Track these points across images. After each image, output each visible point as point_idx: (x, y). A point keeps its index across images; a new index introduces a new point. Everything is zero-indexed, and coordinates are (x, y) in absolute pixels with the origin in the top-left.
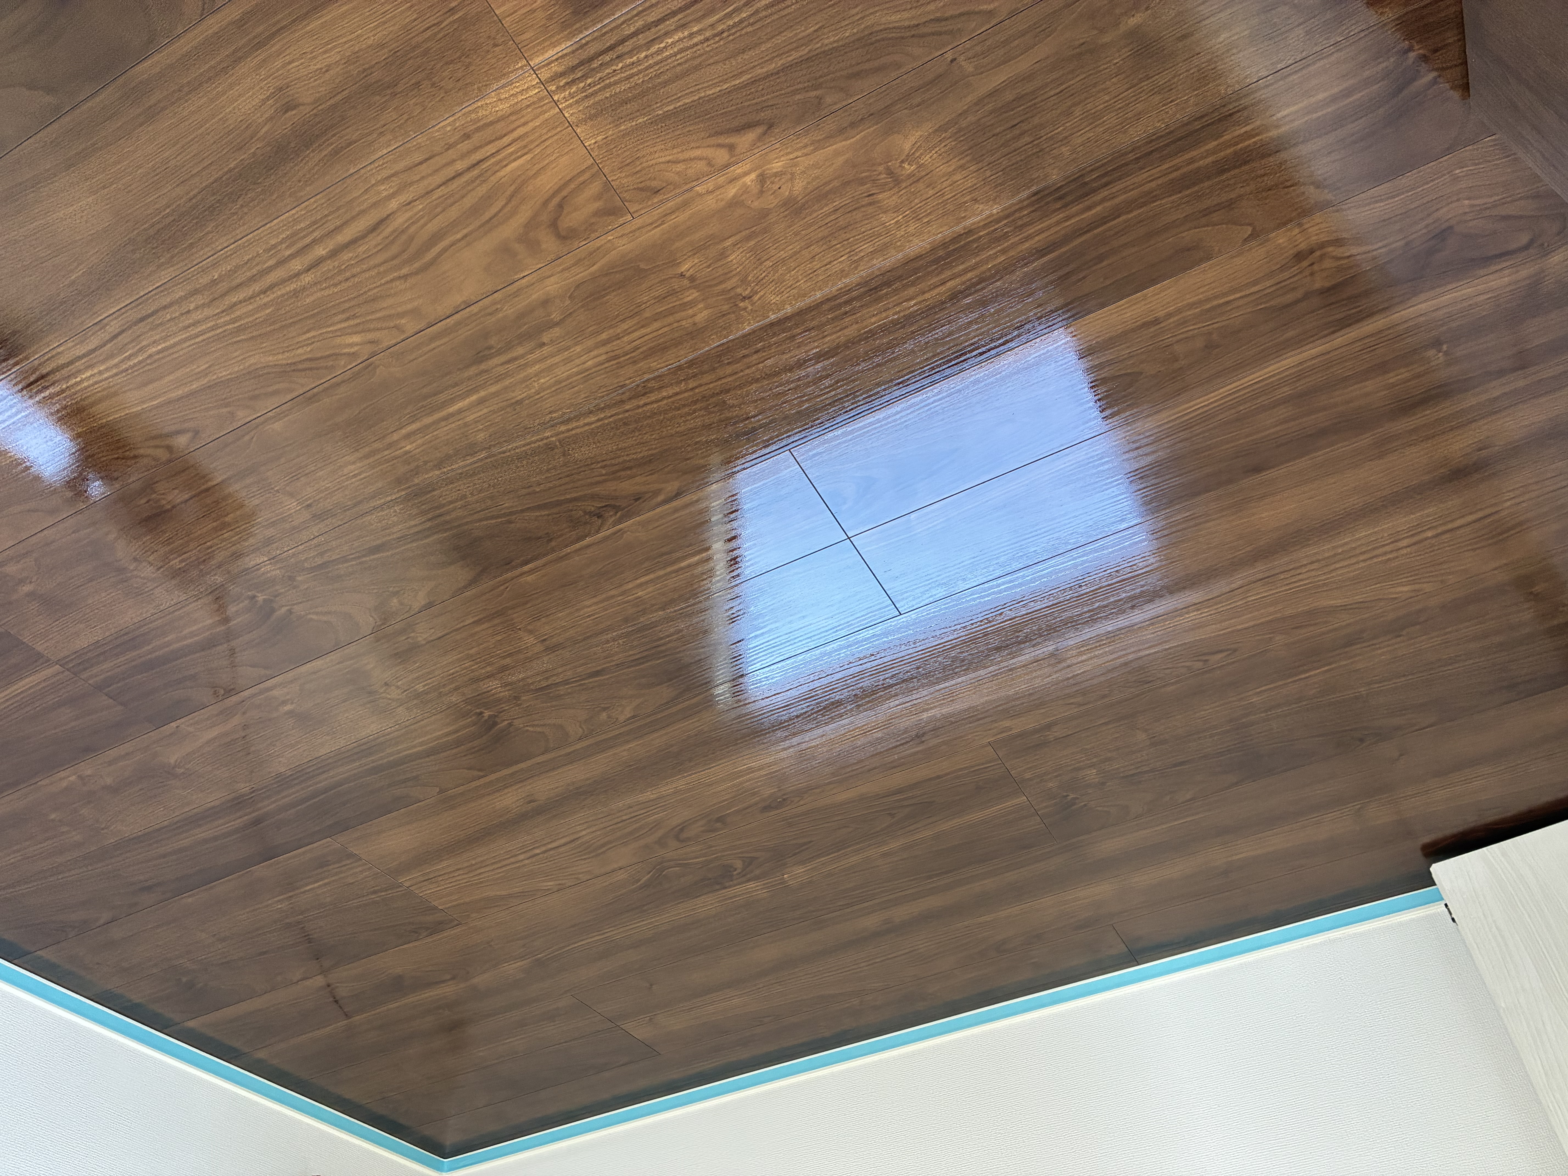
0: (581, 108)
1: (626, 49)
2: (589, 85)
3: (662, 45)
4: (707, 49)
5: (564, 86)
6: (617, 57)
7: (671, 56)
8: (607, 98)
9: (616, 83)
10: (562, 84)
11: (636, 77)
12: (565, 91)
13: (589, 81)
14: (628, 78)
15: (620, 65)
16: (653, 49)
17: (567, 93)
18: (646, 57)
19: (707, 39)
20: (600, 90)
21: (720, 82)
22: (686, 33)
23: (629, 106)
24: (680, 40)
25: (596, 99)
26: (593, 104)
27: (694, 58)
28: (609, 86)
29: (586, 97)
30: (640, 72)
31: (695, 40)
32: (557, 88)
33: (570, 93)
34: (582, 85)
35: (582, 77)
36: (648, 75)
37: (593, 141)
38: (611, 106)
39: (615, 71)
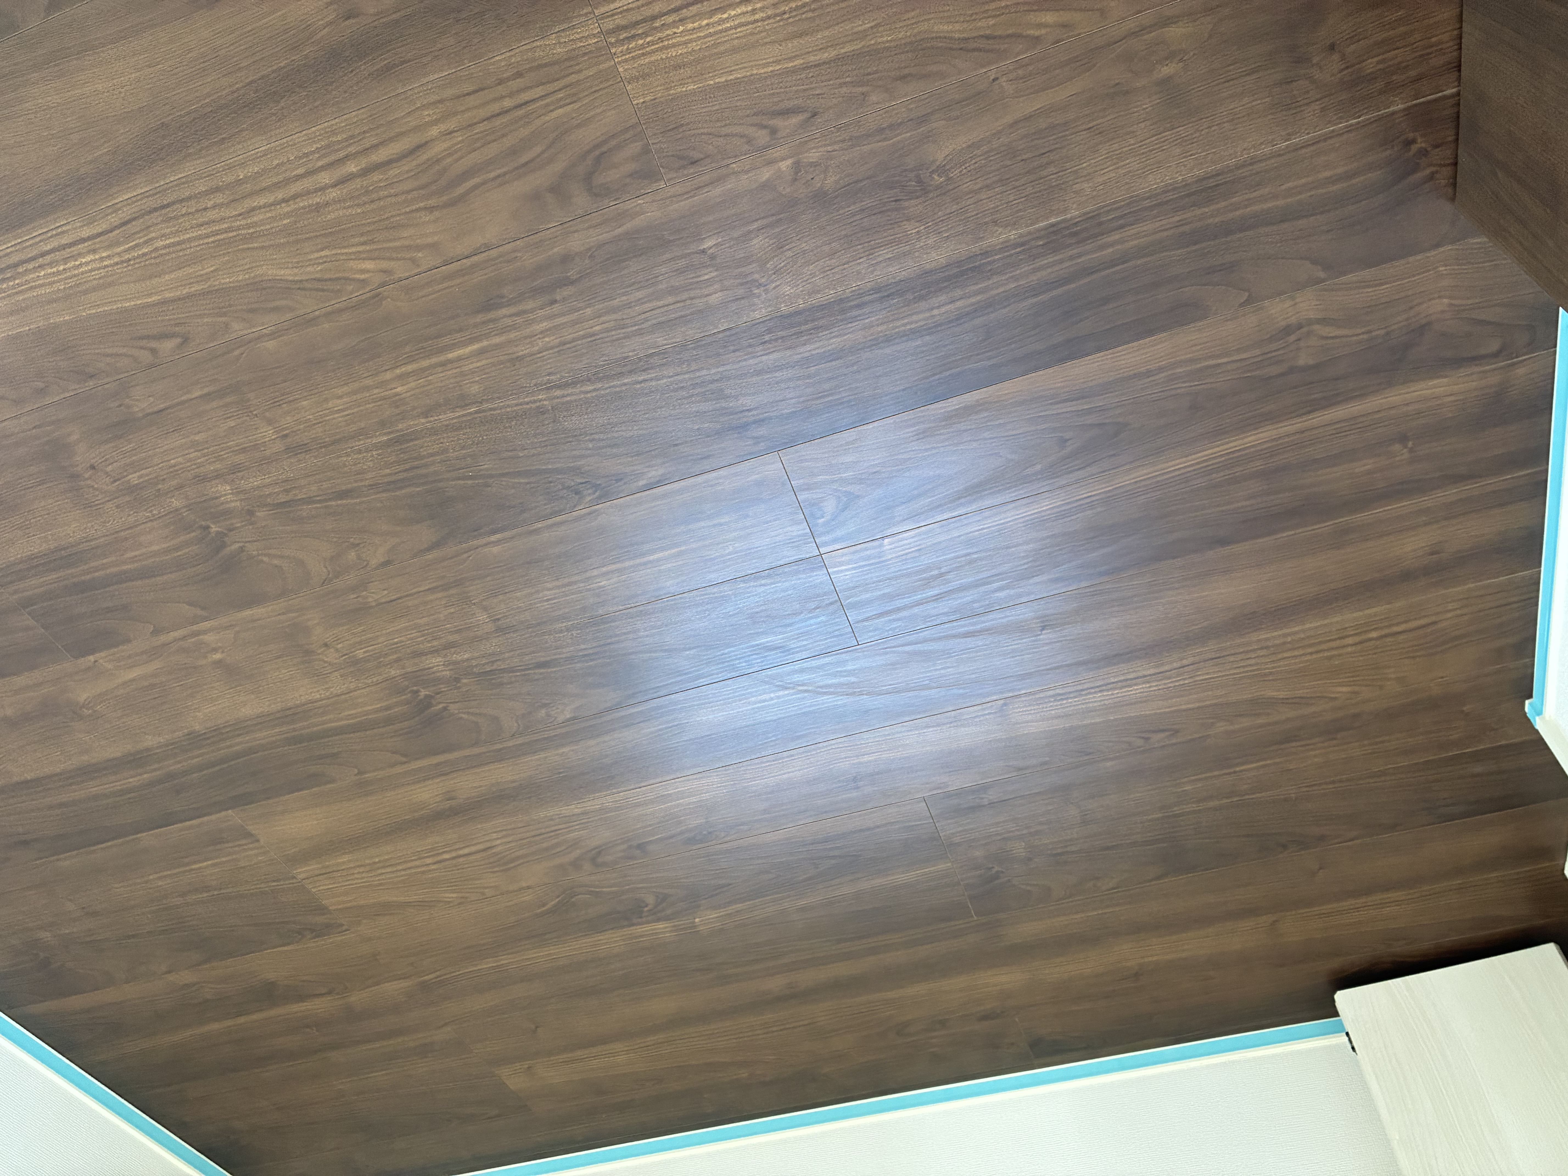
0: (635, 65)
1: (689, 14)
2: (648, 43)
3: (725, 16)
4: (767, 27)
5: (623, 40)
6: (681, 20)
7: (731, 28)
8: (662, 59)
9: (674, 46)
10: (621, 37)
11: (694, 44)
12: (623, 45)
13: (649, 39)
14: (685, 43)
15: (681, 28)
16: (715, 18)
17: (626, 47)
18: (708, 25)
19: (769, 18)
20: (657, 50)
21: (773, 62)
22: (750, 8)
23: (682, 71)
24: (744, 13)
25: (652, 59)
26: (649, 63)
27: (752, 34)
28: (667, 48)
29: (643, 55)
30: (699, 38)
31: (757, 17)
32: (617, 41)
33: (628, 49)
34: (641, 42)
35: (643, 34)
36: (706, 43)
37: (642, 100)
38: (665, 67)
39: (675, 33)
